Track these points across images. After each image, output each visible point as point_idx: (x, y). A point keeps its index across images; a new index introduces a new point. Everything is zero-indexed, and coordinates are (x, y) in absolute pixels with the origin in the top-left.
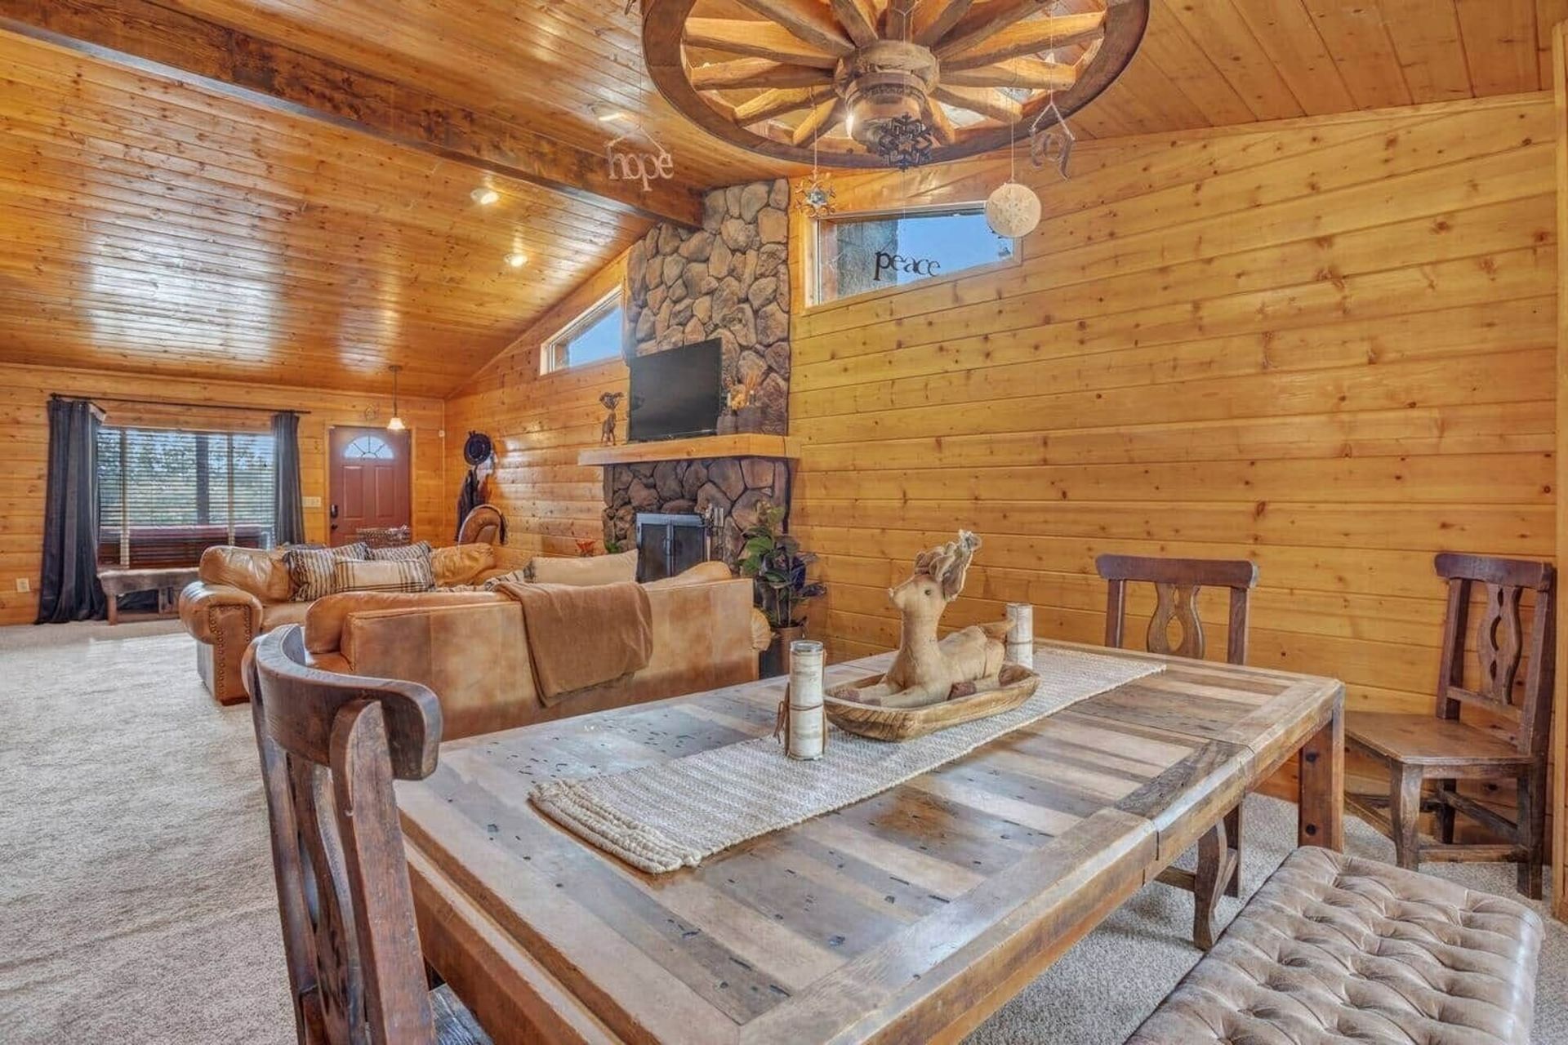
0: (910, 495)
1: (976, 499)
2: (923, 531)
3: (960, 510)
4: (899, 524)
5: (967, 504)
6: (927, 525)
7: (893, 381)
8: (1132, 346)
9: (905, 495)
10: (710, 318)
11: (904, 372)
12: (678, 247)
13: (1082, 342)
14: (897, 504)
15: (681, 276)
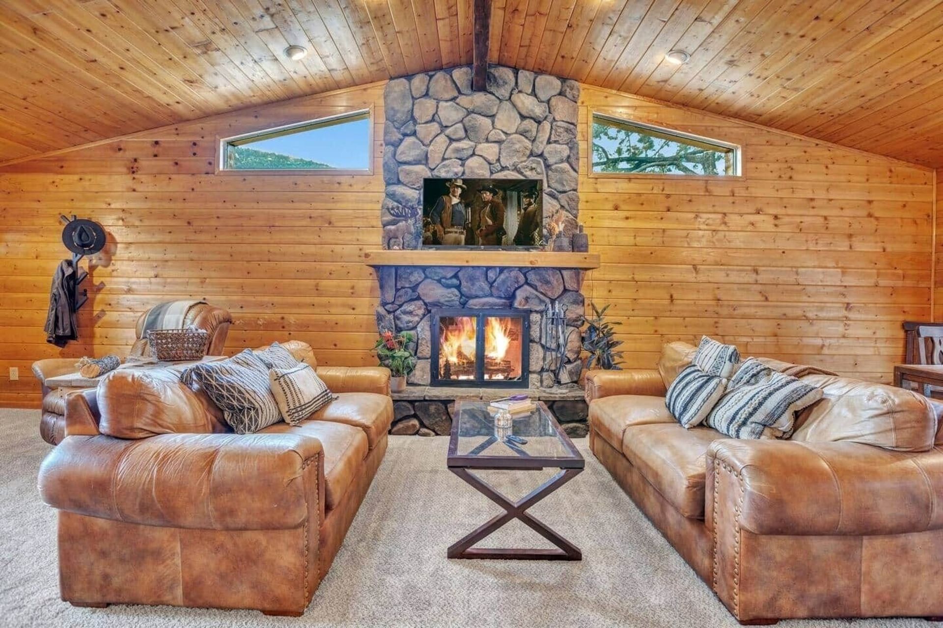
0: (675, 296)
1: (719, 300)
2: (684, 318)
3: (709, 305)
4: (668, 314)
5: (714, 303)
6: (685, 314)
7: (664, 230)
8: (798, 231)
9: (671, 296)
10: (498, 160)
11: (671, 226)
12: (457, 97)
13: (776, 225)
14: (667, 302)
15: (461, 121)
